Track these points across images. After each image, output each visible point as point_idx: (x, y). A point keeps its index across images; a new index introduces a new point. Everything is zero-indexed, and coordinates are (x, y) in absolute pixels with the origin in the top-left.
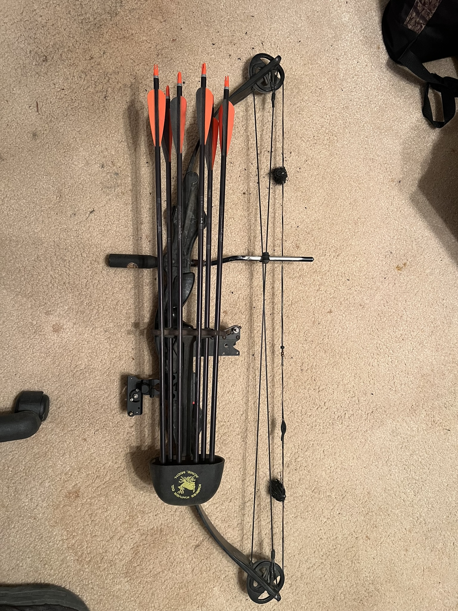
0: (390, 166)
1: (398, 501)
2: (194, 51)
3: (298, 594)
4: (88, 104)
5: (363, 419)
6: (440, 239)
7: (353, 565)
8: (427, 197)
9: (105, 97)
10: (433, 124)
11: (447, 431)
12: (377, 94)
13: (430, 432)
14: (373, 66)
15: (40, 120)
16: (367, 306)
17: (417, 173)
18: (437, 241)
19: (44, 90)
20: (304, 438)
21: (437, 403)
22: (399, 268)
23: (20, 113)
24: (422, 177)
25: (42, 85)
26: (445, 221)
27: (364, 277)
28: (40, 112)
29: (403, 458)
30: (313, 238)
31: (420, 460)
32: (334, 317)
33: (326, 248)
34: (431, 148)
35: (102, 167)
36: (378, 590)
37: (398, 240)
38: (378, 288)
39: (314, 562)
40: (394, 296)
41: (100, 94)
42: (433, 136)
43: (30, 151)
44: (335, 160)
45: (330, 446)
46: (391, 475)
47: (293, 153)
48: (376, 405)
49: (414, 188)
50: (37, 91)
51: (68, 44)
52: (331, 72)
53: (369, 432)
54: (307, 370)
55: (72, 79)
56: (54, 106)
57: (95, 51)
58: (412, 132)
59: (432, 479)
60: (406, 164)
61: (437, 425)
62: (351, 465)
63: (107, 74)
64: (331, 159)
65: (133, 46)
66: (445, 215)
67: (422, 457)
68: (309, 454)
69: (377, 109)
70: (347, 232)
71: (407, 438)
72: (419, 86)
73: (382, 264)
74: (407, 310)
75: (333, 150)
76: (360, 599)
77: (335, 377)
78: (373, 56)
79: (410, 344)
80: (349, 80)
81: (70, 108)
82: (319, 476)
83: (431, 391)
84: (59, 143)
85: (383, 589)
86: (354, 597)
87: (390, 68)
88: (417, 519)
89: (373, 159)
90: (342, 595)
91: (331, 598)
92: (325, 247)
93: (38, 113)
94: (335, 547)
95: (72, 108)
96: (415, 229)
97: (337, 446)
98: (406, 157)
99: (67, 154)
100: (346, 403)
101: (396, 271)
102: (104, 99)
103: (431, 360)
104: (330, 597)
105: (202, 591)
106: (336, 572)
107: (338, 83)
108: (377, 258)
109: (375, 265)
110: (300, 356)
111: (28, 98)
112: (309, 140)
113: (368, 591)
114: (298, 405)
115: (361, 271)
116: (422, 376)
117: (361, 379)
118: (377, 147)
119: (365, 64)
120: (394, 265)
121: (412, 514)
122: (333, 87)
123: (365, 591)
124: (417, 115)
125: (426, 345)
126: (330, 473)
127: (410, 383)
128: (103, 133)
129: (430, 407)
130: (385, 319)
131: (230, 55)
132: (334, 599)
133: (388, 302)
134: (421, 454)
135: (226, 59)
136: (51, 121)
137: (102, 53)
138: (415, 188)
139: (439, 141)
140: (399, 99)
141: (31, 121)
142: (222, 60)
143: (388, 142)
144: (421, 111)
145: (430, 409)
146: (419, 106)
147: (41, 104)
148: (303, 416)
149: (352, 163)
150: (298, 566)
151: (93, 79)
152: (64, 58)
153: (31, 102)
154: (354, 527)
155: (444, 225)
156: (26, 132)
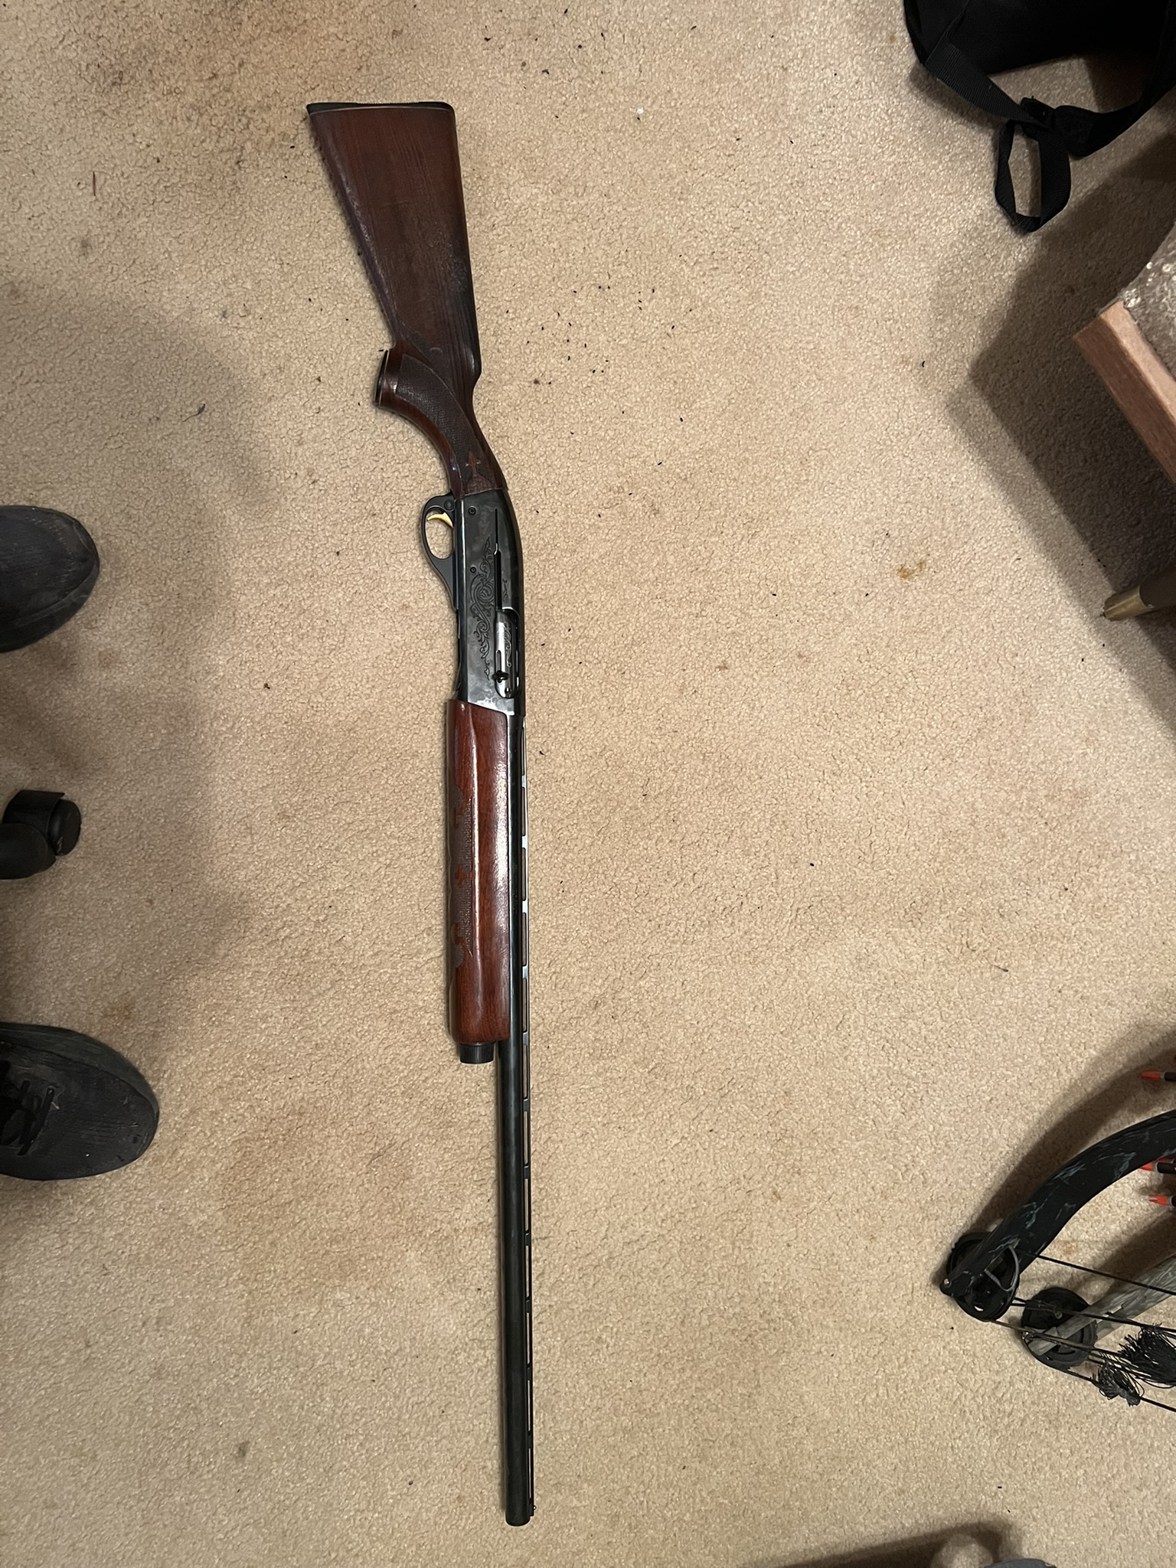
0: (899, 325)
1: (860, 1121)
2: (442, 56)
3: (598, 1297)
4: (200, 178)
5: (785, 920)
6: (1019, 506)
7: (736, 1252)
8: (991, 403)
9: (238, 162)
10: (1023, 225)
11: (1000, 971)
12: (880, 150)
13: (956, 970)
14: (873, 84)
15: (98, 212)
16: (816, 659)
17: (971, 344)
18: (1009, 511)
19: (111, 148)
20: (639, 948)
21: (979, 903)
22: (905, 573)
23: (59, 198)
24: (981, 354)
25: (108, 136)
26: (1036, 463)
27: (814, 590)
28: (98, 196)
29: (882, 1024)
30: (694, 492)
31: (924, 1032)
32: (732, 679)
33: (725, 516)
34: (1012, 282)
35: (224, 316)
36: (793, 1320)
37: (909, 505)
38: (848, 616)
39: (641, 1230)
40: (886, 639)
41: (225, 156)
42: (1019, 253)
43: (72, 279)
44: (762, 310)
45: (701, 975)
46: (846, 1058)
47: (658, 292)
48: (821, 891)
49: (960, 380)
50: (96, 150)
51: (166, 48)
52: (766, 100)
53: (796, 950)
54: (656, 797)
55: (171, 124)
56: (129, 182)
57: (223, 62)
58: (964, 245)
59: (951, 1081)
60: (943, 321)
61: (974, 955)
62: (750, 1023)
63: (244, 111)
64: (753, 306)
65: (306, 47)
66: (1037, 447)
67: (931, 1027)
68: (647, 985)
69: (877, 186)
70: (779, 481)
71: (893, 977)
72: (992, 131)
73: (861, 560)
74: (916, 675)
75: (758, 286)
76: (747, 1331)
77: (723, 819)
78: (876, 58)
79: (918, 754)
80: (810, 118)
81: (161, 187)
82: (668, 1039)
83: (965, 874)
84: (134, 262)
85: (806, 1318)
86: (733, 1325)
87: (918, 86)
88: (904, 1168)
89: (857, 308)
90: (705, 1317)
91: (676, 1319)
92: (723, 513)
93: (94, 198)
94: (694, 1205)
95: (165, 187)
96: (953, 480)
97: (716, 977)
98: (944, 304)
99: (151, 287)
100: (747, 879)
101: (897, 579)
102: (236, 168)
103: (971, 799)
104: (675, 1316)
105: (380, 1254)
106: (693, 1262)
107: (781, 126)
108: (851, 546)
109: (843, 562)
110: (642, 763)
111: (77, 165)
112: (701, 260)
113: (766, 1317)
114: (630, 874)
115: (807, 577)
116: (945, 834)
117: (787, 827)
118: (870, 280)
119: (855, 78)
120: (893, 562)
121: (894, 1155)
122: (769, 136)
123: (761, 1316)
124: (983, 200)
125: (961, 760)
126: (696, 1034)
127: (913, 848)
128: (229, 242)
129: (960, 909)
130: (859, 692)
131: (524, 64)
132: (683, 1322)
133: (870, 651)
134: (928, 1019)
135: (515, 74)
136: (119, 214)
137: (237, 65)
138: (962, 381)
139: (1034, 265)
140: (936, 162)
141: (80, 214)
142: (505, 75)
143: (900, 267)
144: (992, 193)
145: (961, 914)
146: (989, 178)
147: (103, 177)
148: (638, 900)
149: (803, 316)
150: (602, 1235)
151: (214, 124)
152: (156, 75)
153: (82, 174)
154: (745, 1167)
155: (1032, 472)
156: (68, 238)
